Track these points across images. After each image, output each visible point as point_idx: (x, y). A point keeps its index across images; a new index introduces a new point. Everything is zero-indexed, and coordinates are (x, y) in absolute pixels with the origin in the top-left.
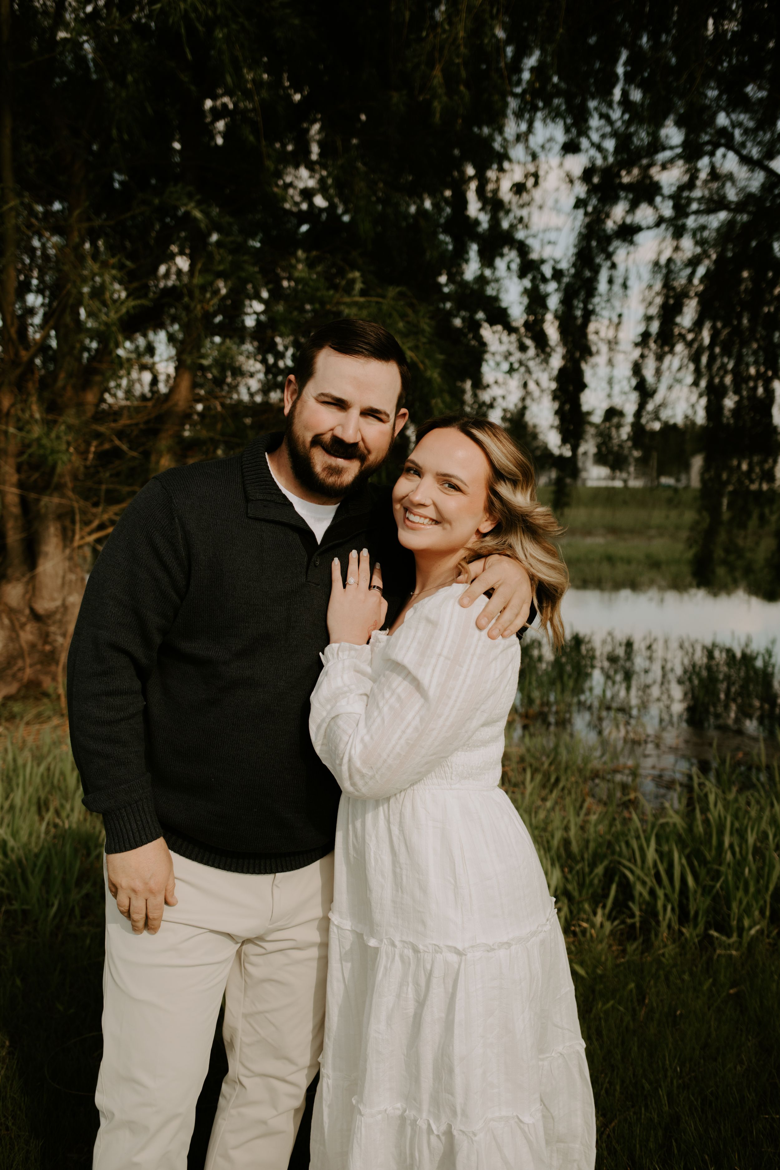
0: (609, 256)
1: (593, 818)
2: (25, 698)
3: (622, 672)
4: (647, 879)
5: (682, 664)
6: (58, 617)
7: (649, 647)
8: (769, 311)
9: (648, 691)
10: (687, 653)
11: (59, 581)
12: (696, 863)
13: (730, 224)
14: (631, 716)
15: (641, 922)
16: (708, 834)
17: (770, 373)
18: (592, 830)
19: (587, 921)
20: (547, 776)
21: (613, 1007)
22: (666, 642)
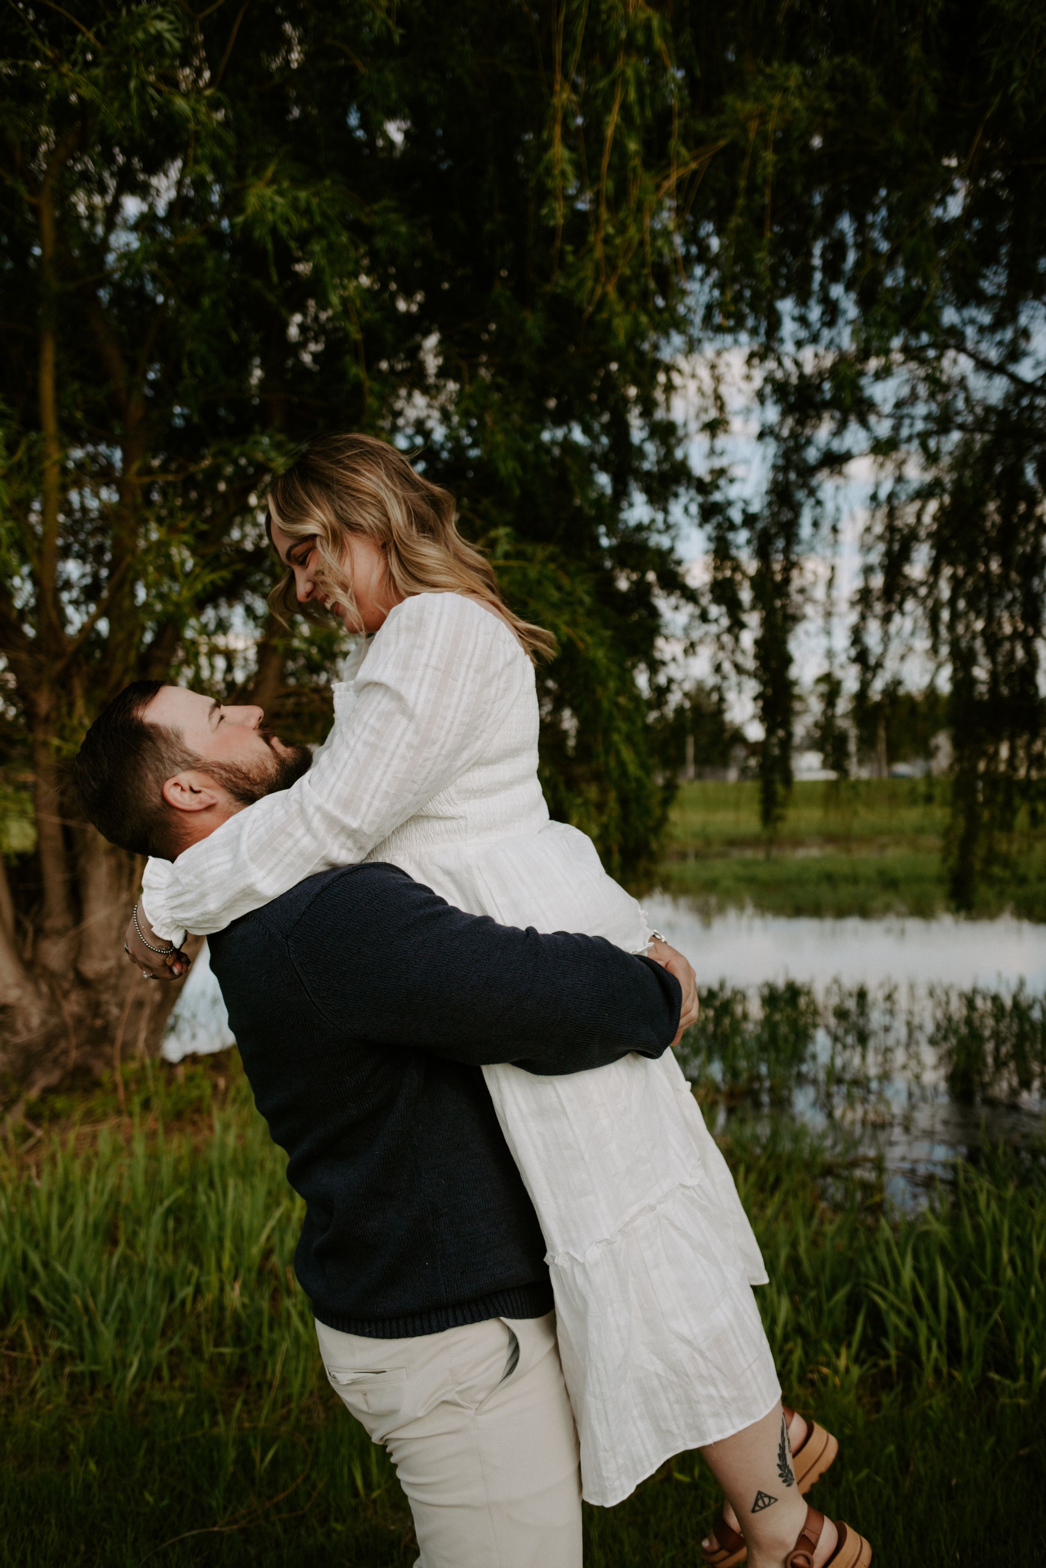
0: (812, 492)
1: (829, 1229)
2: (70, 1090)
3: (854, 1032)
4: (904, 1308)
5: (934, 1017)
6: (112, 981)
7: (889, 997)
8: (1024, 551)
9: (889, 1055)
10: (939, 1004)
11: (114, 934)
12: (966, 1284)
13: (966, 445)
14: (869, 1091)
15: (899, 1365)
16: (981, 1246)
17: (1031, 631)
18: (828, 1245)
19: (828, 1365)
20: (763, 1175)
21: (868, 1477)
22: (912, 987)
